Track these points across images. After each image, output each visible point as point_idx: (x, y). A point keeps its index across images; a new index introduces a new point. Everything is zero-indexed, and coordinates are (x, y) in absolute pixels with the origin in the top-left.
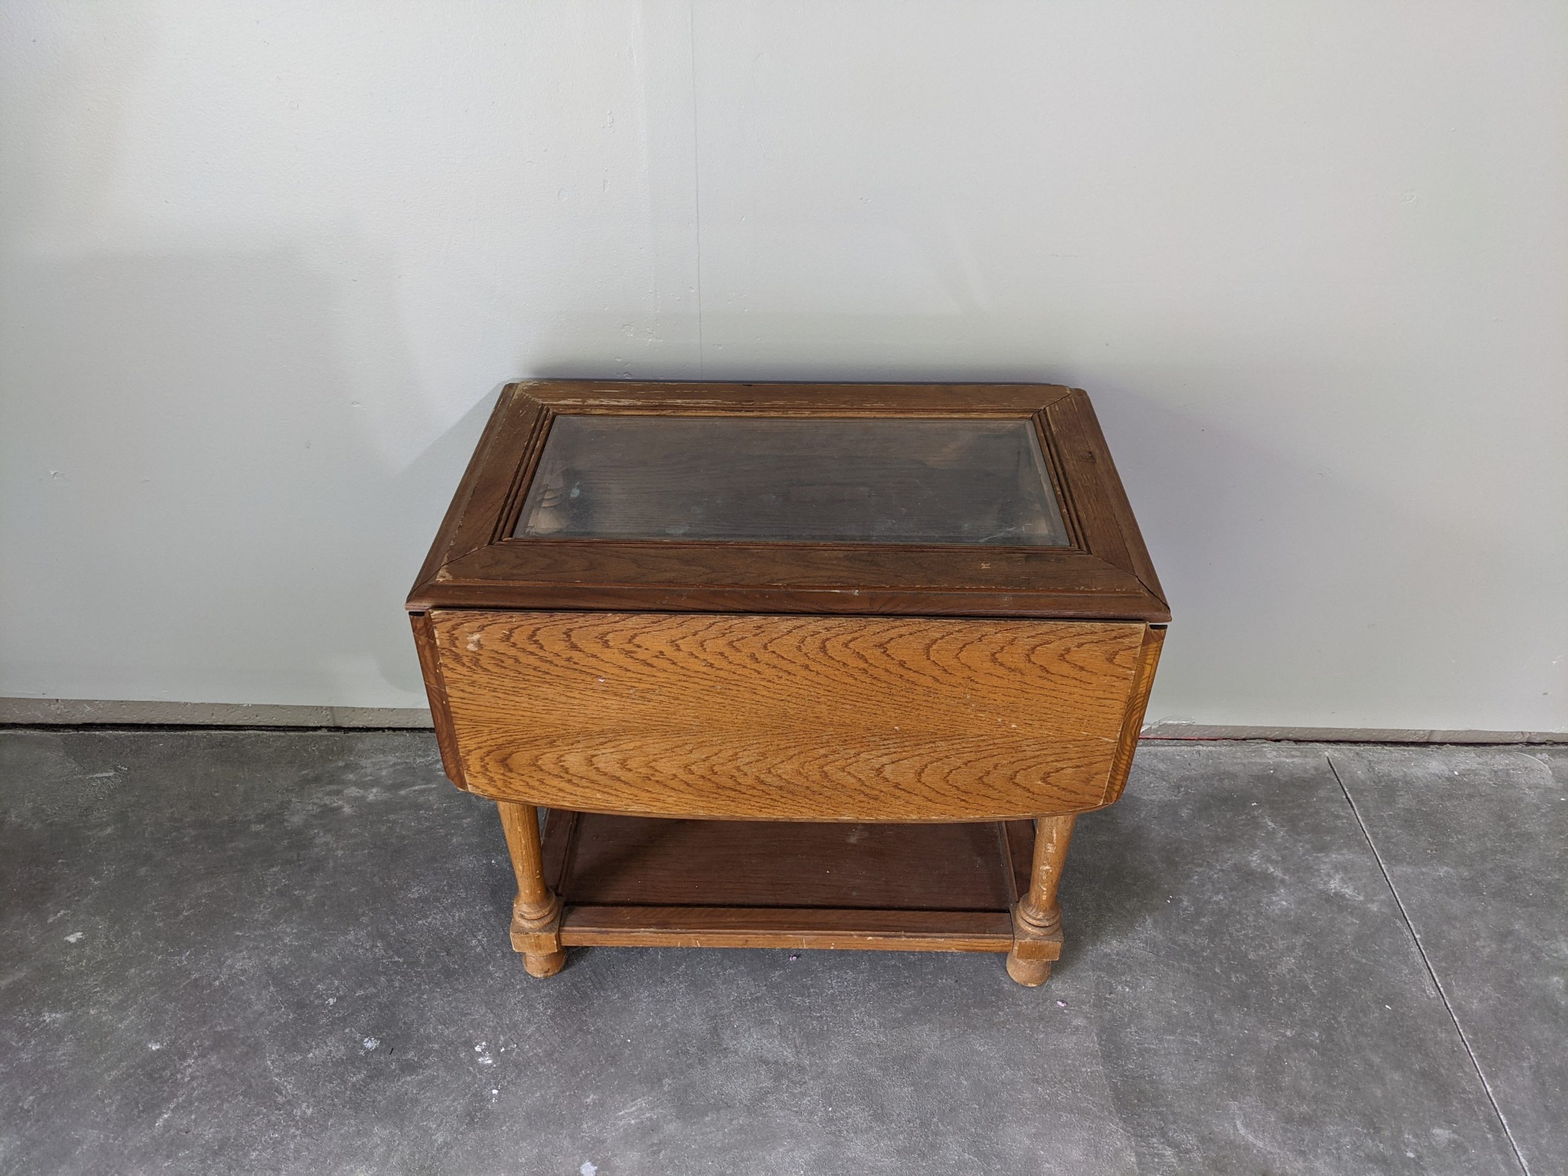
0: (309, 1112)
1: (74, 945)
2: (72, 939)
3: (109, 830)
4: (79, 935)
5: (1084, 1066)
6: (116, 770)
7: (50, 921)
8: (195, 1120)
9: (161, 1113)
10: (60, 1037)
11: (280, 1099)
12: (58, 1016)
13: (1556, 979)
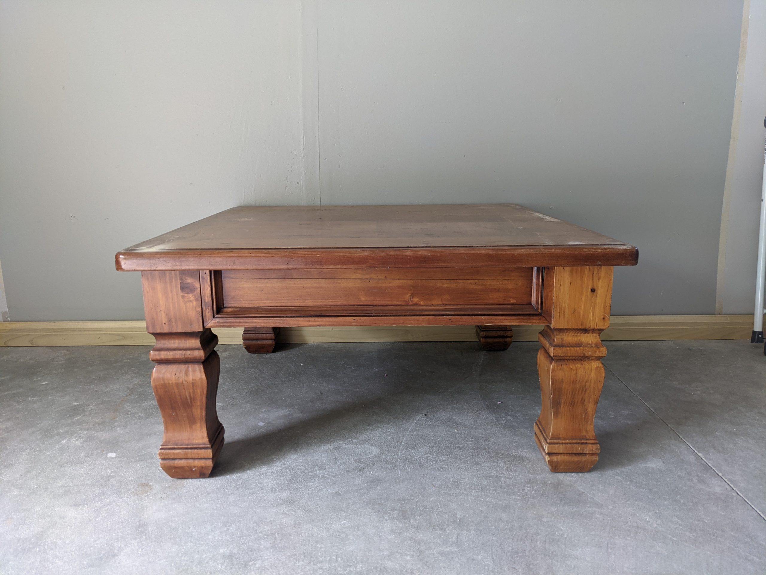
0: (142, 415)
1: (44, 385)
2: (43, 383)
3: (63, 362)
4: (47, 382)
5: (474, 401)
6: (67, 350)
7: (34, 380)
8: (92, 418)
9: (77, 417)
10: (34, 402)
11: (130, 413)
12: (34, 398)
13: (674, 382)
